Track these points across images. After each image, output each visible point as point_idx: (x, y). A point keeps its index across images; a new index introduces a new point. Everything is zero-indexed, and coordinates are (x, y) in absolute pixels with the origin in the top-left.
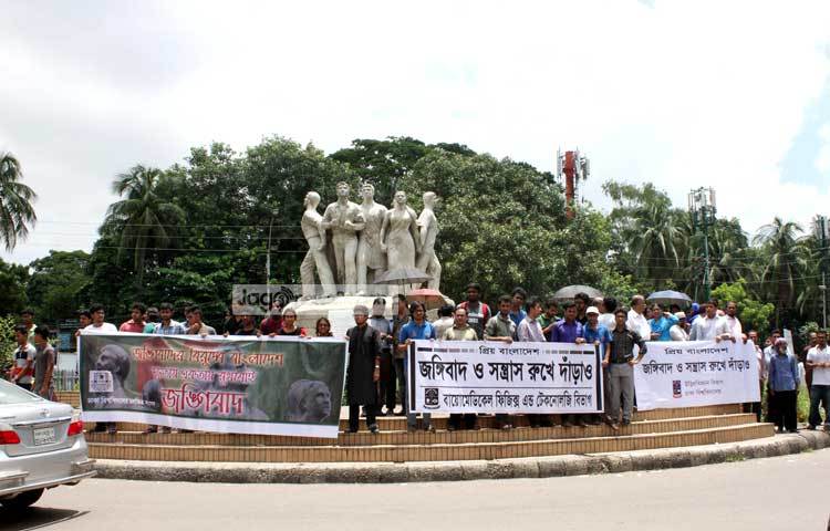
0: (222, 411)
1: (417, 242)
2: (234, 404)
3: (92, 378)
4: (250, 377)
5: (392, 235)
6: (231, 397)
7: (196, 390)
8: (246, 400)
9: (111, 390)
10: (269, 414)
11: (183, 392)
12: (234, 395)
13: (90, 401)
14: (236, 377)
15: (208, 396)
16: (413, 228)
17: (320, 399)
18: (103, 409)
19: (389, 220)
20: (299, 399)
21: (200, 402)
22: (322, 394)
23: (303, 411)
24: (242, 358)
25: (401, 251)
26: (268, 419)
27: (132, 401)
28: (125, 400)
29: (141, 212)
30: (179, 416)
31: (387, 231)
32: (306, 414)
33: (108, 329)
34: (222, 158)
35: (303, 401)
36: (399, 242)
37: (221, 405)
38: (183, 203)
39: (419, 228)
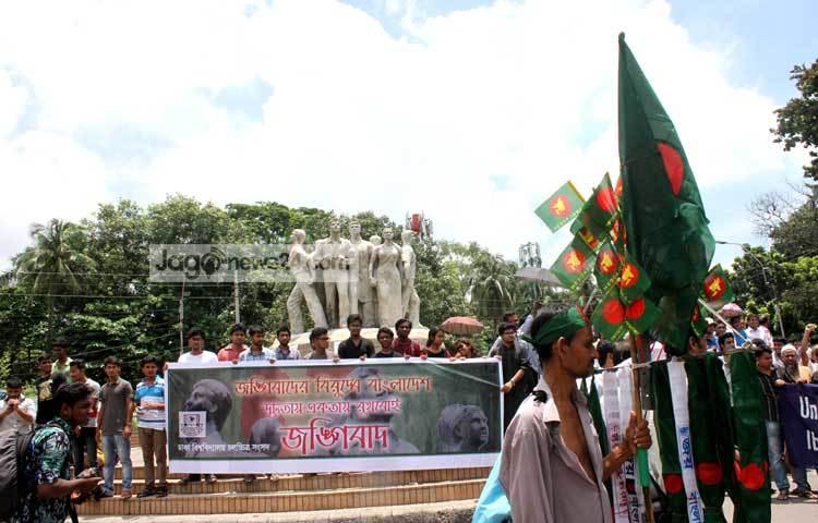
0: (363, 446)
1: (403, 275)
2: (377, 437)
3: (181, 422)
4: (394, 405)
5: (380, 269)
6: (373, 429)
7: (329, 426)
8: (390, 432)
9: (202, 435)
10: (418, 447)
11: (312, 429)
12: (377, 428)
13: (180, 447)
14: (378, 407)
15: (345, 431)
16: (399, 263)
17: (476, 426)
18: (194, 459)
19: (377, 256)
20: (452, 426)
21: (335, 439)
22: (478, 420)
23: (458, 439)
24: (382, 383)
25: (390, 284)
26: (417, 451)
27: (232, 447)
28: (222, 447)
29: (54, 260)
30: (308, 458)
31: (376, 266)
32: (462, 442)
33: (208, 359)
34: (129, 214)
35: (457, 428)
36: (388, 276)
37: (362, 439)
38: (91, 254)
39: (403, 263)
